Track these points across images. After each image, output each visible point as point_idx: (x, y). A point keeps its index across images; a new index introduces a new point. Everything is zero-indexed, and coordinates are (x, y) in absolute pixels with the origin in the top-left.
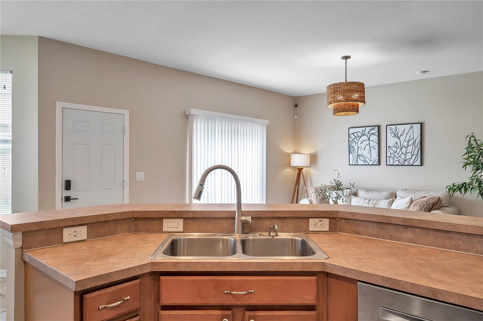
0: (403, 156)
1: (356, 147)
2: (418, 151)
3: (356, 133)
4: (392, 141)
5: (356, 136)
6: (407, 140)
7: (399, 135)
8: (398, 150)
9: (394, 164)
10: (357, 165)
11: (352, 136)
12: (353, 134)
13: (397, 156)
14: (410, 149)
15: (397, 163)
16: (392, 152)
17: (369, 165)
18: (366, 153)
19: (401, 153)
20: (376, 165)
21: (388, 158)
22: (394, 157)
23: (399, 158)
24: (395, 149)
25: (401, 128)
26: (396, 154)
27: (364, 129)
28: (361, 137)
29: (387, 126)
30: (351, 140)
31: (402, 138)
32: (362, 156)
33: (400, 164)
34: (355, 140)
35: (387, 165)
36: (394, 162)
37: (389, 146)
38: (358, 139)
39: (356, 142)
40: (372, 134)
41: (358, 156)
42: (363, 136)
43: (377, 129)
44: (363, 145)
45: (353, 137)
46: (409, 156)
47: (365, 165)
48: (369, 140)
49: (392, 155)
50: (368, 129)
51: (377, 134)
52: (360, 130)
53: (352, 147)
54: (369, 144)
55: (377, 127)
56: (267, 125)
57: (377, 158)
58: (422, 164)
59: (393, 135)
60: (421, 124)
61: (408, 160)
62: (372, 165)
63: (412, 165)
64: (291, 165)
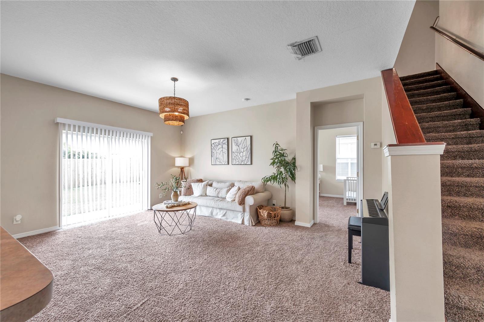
0: (241, 158)
1: (215, 153)
3: (215, 143)
4: (235, 148)
5: (215, 145)
6: (243, 147)
7: (239, 144)
8: (239, 154)
10: (216, 165)
12: (213, 144)
13: (238, 158)
14: (244, 153)
15: (237, 163)
17: (222, 165)
18: (220, 156)
19: (240, 156)
20: (226, 164)
21: (233, 160)
23: (239, 160)
24: (236, 154)
25: (240, 139)
26: (237, 157)
27: (219, 140)
28: (218, 145)
29: (232, 138)
30: (212, 148)
31: (240, 146)
32: (219, 158)
33: (239, 164)
34: (215, 148)
35: (232, 164)
36: (236, 163)
37: (233, 152)
38: (216, 147)
39: (215, 149)
40: (224, 144)
41: (216, 158)
42: (219, 145)
43: (227, 140)
44: (219, 151)
45: (214, 146)
46: (244, 158)
47: (220, 165)
48: (222, 148)
49: (235, 158)
50: (222, 140)
51: (227, 144)
52: (217, 141)
53: (213, 152)
54: (222, 150)
55: (227, 139)
56: (151, 136)
57: (227, 160)
58: (251, 164)
59: (236, 144)
60: (251, 137)
61: (244, 161)
62: (224, 164)
63: (246, 164)
64: (176, 165)
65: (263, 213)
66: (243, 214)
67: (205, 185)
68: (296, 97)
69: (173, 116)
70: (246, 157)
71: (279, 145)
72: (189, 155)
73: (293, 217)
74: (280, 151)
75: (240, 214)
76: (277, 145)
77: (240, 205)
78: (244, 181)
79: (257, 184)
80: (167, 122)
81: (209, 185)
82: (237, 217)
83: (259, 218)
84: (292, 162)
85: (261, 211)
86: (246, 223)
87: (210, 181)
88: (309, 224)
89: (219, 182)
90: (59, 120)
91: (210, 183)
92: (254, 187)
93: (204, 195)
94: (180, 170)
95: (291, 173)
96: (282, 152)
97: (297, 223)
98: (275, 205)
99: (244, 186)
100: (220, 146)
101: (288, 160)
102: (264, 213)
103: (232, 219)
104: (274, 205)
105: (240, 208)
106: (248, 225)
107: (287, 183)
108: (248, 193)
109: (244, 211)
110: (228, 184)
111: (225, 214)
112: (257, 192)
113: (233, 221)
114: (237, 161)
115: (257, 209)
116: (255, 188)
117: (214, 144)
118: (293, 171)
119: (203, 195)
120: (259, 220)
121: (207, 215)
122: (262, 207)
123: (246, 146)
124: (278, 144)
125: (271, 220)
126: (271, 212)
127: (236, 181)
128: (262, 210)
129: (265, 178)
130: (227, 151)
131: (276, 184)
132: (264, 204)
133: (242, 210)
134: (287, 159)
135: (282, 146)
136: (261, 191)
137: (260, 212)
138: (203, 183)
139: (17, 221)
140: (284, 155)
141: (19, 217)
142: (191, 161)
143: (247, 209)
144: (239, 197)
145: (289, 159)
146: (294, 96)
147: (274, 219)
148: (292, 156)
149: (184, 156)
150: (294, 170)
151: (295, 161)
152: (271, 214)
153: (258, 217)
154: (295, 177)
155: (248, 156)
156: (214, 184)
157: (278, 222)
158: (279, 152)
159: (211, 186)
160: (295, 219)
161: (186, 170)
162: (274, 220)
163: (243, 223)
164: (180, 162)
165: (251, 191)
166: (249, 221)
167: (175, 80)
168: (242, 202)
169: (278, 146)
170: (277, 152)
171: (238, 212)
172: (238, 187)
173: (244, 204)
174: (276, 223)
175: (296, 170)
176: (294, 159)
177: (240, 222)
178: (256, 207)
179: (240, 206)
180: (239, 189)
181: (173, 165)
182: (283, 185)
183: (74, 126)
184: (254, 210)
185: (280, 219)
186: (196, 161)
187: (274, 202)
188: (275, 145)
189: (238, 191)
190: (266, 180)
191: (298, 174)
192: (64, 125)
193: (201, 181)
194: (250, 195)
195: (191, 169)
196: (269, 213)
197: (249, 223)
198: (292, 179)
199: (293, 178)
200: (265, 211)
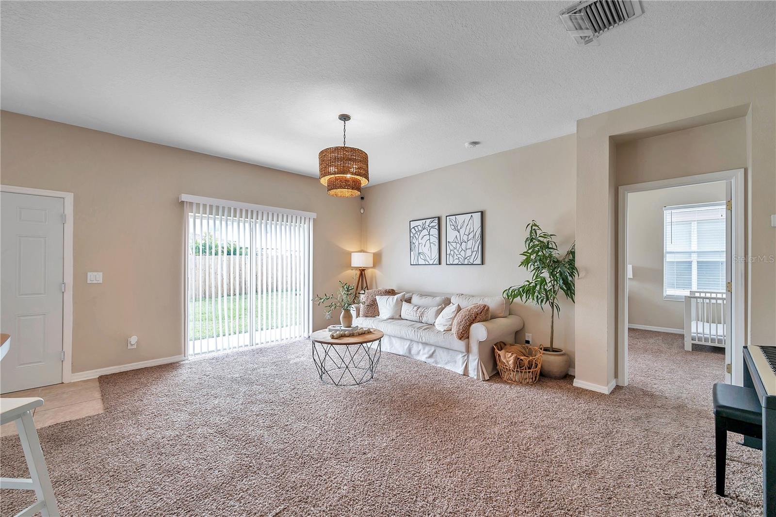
0: (463, 253)
1: (417, 244)
2: (478, 247)
3: (417, 226)
4: (451, 235)
5: (417, 230)
6: (467, 233)
7: (459, 227)
8: (459, 245)
9: (454, 263)
10: (418, 265)
11: (413, 230)
12: (414, 228)
13: (457, 253)
14: (470, 244)
15: (456, 262)
16: (452, 248)
17: (429, 264)
18: (425, 250)
19: (461, 249)
20: (436, 264)
21: (448, 256)
22: (454, 254)
23: (459, 256)
24: (454, 245)
25: (461, 219)
26: (455, 251)
27: (424, 221)
28: (421, 231)
29: (446, 217)
30: (412, 235)
31: (462, 231)
32: (423, 254)
33: (460, 263)
34: (416, 235)
35: (447, 264)
36: (454, 261)
37: (449, 242)
38: (419, 233)
39: (417, 237)
40: (433, 227)
41: (419, 253)
42: (423, 229)
43: (437, 221)
44: (423, 241)
45: (414, 232)
46: (469, 253)
47: (426, 265)
48: (429, 234)
49: (452, 252)
50: (428, 221)
51: (437, 227)
52: (420, 223)
53: (413, 243)
54: (429, 239)
55: (437, 219)
56: (314, 219)
57: (437, 256)
58: (483, 263)
59: (453, 227)
60: (482, 213)
61: (468, 258)
62: (433, 264)
63: (472, 264)
64: (352, 266)
65: (505, 357)
66: (466, 357)
67: (399, 300)
68: (575, 129)
69: (341, 180)
70: (473, 252)
71: (538, 226)
72: (373, 249)
73: (568, 370)
74: (540, 238)
75: (461, 356)
76: (534, 228)
77: (460, 339)
78: (469, 296)
79: (494, 302)
80: (333, 192)
81: (405, 301)
82: (455, 362)
83: (498, 367)
84: (567, 260)
85: (501, 353)
86: (473, 374)
87: (408, 292)
88: (607, 388)
89: (423, 295)
90: (185, 197)
91: (407, 296)
92: (488, 308)
93: (397, 317)
94: (358, 273)
95: (565, 282)
96: (545, 240)
97: (577, 383)
98: (531, 343)
99: (468, 305)
100: (425, 232)
101: (557, 256)
102: (508, 359)
103: (446, 364)
104: (528, 342)
105: (461, 345)
106: (475, 378)
107: (555, 301)
108: (476, 317)
109: (468, 350)
110: (438, 299)
111: (433, 353)
112: (494, 317)
113: (448, 367)
114: (456, 257)
115: (493, 349)
116: (490, 309)
117: (416, 228)
118: (570, 278)
119: (394, 317)
120: (497, 370)
121: (401, 354)
122: (502, 344)
123: (472, 230)
124: (536, 225)
125: (521, 372)
126: (522, 358)
127: (453, 294)
128: (503, 351)
129: (510, 291)
130: (437, 241)
131: (532, 303)
132: (510, 339)
133: (463, 349)
134: (554, 253)
135: (546, 227)
136: (502, 315)
137: (499, 356)
138: (396, 297)
139: (132, 345)
140: (550, 246)
141: (134, 340)
142: (377, 259)
143: (475, 348)
144: (459, 324)
145: (560, 253)
146: (572, 129)
147: (527, 371)
148: (568, 248)
149: (366, 250)
150: (572, 275)
151: (574, 257)
152: (521, 360)
153: (495, 364)
154: (574, 290)
155: (476, 249)
156: (415, 299)
157: (536, 377)
158: (539, 241)
159: (410, 303)
160: (572, 374)
161: (368, 273)
162: (529, 372)
163: (466, 373)
164: (358, 260)
165: (482, 315)
166: (478, 372)
167: (345, 118)
168: (464, 335)
169: (536, 228)
170: (534, 241)
171: (458, 352)
172: (457, 305)
173: (468, 338)
174: (532, 378)
175: (576, 275)
176: (572, 253)
177: (460, 370)
178: (491, 346)
179: (460, 341)
180: (459, 309)
181: (348, 266)
182: (547, 306)
183: (205, 206)
184: (487, 350)
185: (541, 372)
186: (385, 259)
187: (529, 337)
188: (530, 226)
189: (457, 313)
190: (511, 294)
191: (580, 284)
192: (191, 204)
193: (392, 292)
194: (479, 322)
195: (377, 271)
196: (517, 359)
197: (478, 375)
198: (567, 294)
199: (569, 290)
200: (510, 354)
